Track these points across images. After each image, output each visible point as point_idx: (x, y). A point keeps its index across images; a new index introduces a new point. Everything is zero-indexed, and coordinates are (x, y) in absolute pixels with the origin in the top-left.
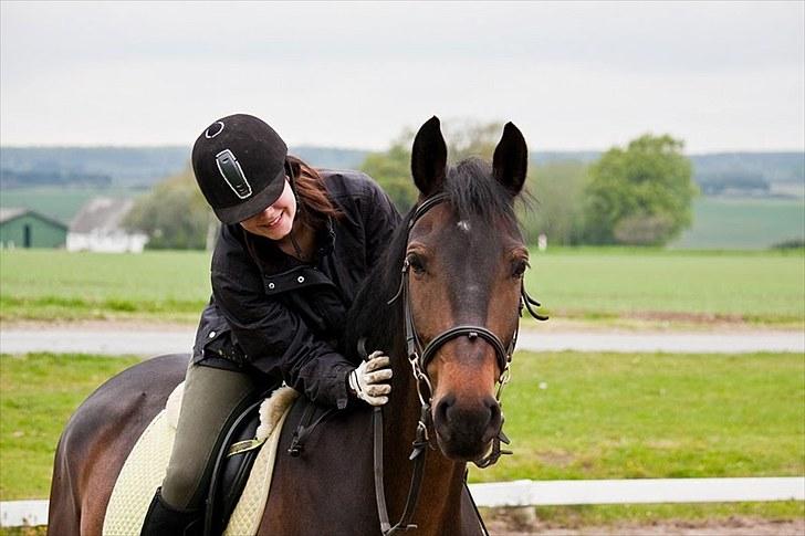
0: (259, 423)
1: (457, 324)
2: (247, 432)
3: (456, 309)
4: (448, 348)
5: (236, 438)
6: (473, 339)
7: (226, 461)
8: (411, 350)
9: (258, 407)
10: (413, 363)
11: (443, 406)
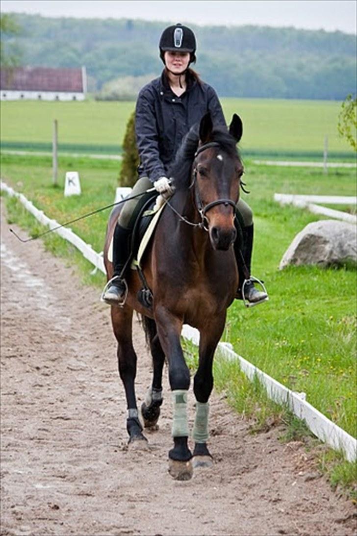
0: (155, 204)
1: (219, 198)
2: (151, 207)
3: (219, 192)
4: (216, 208)
5: (146, 209)
6: (226, 205)
7: (141, 218)
8: (199, 206)
9: (156, 198)
10: (201, 212)
11: (214, 230)
